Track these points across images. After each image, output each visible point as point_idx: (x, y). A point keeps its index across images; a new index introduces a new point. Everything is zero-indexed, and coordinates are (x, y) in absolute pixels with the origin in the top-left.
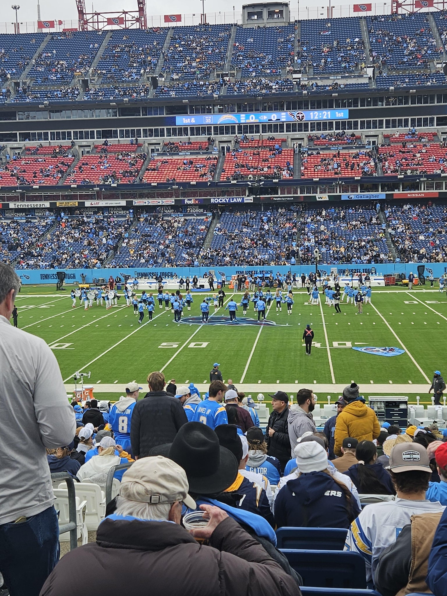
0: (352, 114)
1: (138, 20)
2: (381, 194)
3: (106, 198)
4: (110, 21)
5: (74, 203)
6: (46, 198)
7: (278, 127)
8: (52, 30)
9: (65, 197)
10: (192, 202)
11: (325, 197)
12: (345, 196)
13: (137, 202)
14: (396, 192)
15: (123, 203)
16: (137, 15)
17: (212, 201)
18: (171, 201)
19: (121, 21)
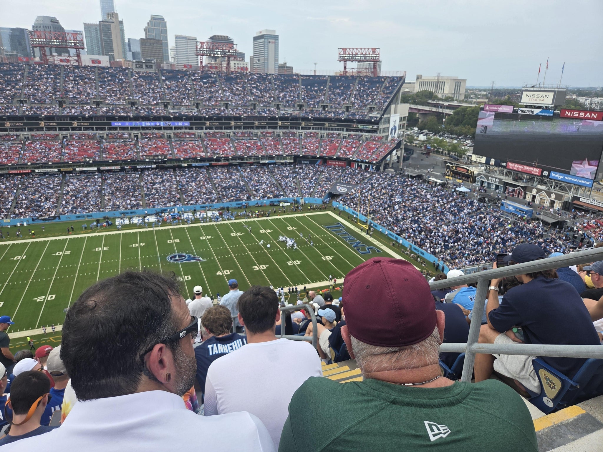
0: (191, 124)
2: (207, 164)
3: (86, 166)
6: (56, 167)
7: (160, 128)
9: (64, 167)
10: (128, 167)
11: (186, 165)
12: (193, 164)
13: (102, 168)
14: (213, 162)
15: (96, 169)
17: (138, 167)
18: (119, 167)
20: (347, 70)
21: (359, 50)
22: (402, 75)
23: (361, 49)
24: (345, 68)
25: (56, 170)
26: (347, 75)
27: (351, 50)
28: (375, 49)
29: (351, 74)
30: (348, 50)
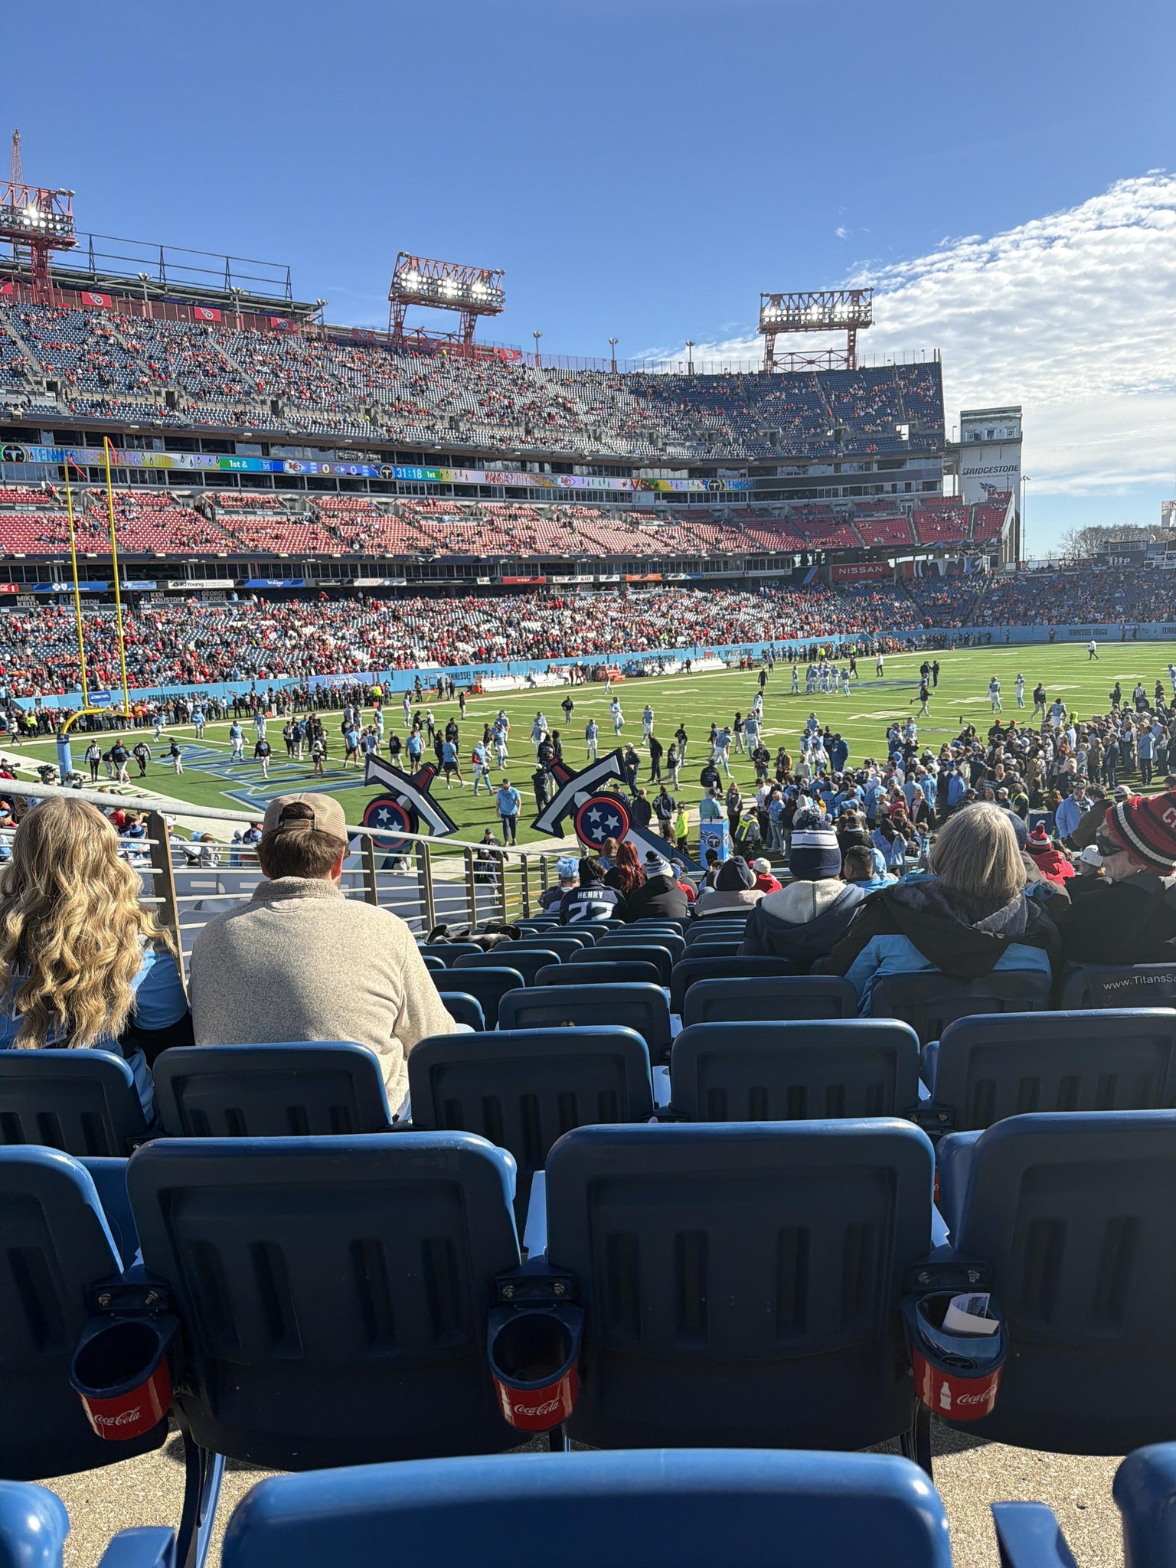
20: (775, 358)
21: (816, 296)
22: (930, 360)
23: (822, 294)
24: (770, 353)
26: (777, 370)
27: (796, 298)
28: (860, 292)
29: (788, 368)
30: (786, 298)
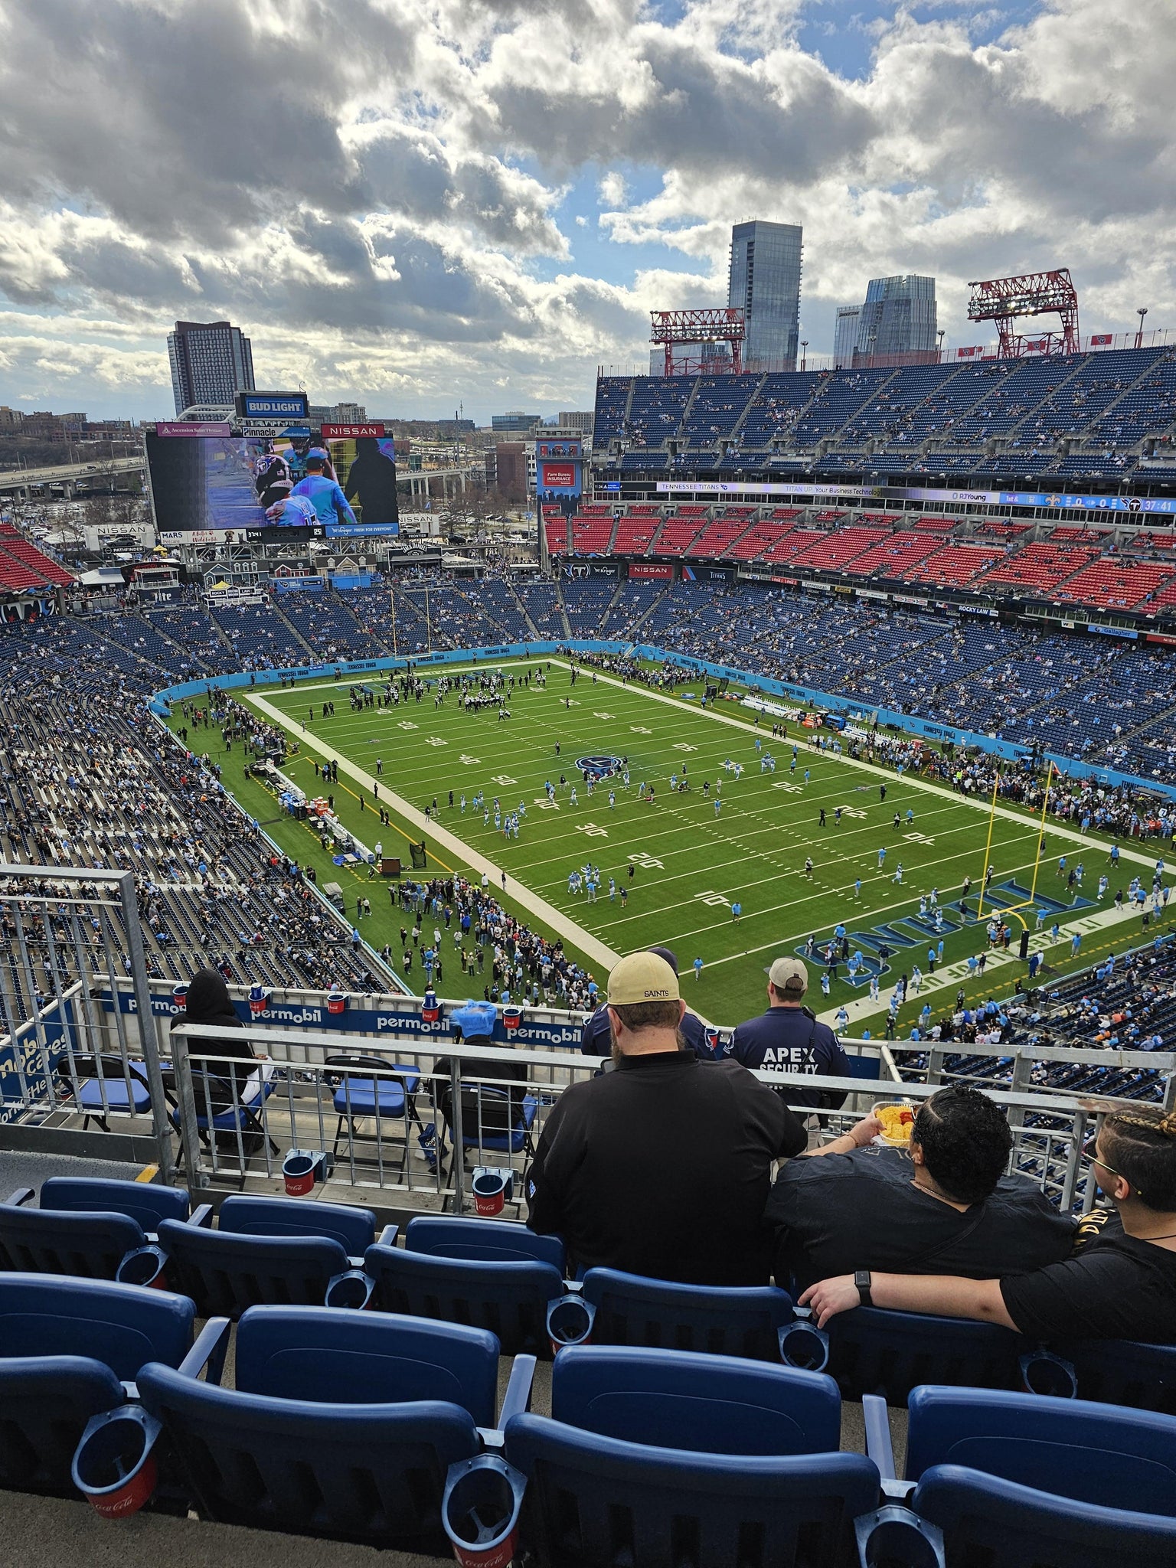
1: (1061, 343)
2: (1133, 633)
4: (1031, 346)
5: (848, 589)
7: (1107, 516)
8: (972, 359)
10: (942, 606)
11: (1070, 625)
12: (1092, 627)
13: (897, 598)
14: (1152, 632)
15: (885, 597)
16: (1061, 336)
17: (960, 608)
18: (923, 602)
19: (1041, 344)
25: (828, 587)
